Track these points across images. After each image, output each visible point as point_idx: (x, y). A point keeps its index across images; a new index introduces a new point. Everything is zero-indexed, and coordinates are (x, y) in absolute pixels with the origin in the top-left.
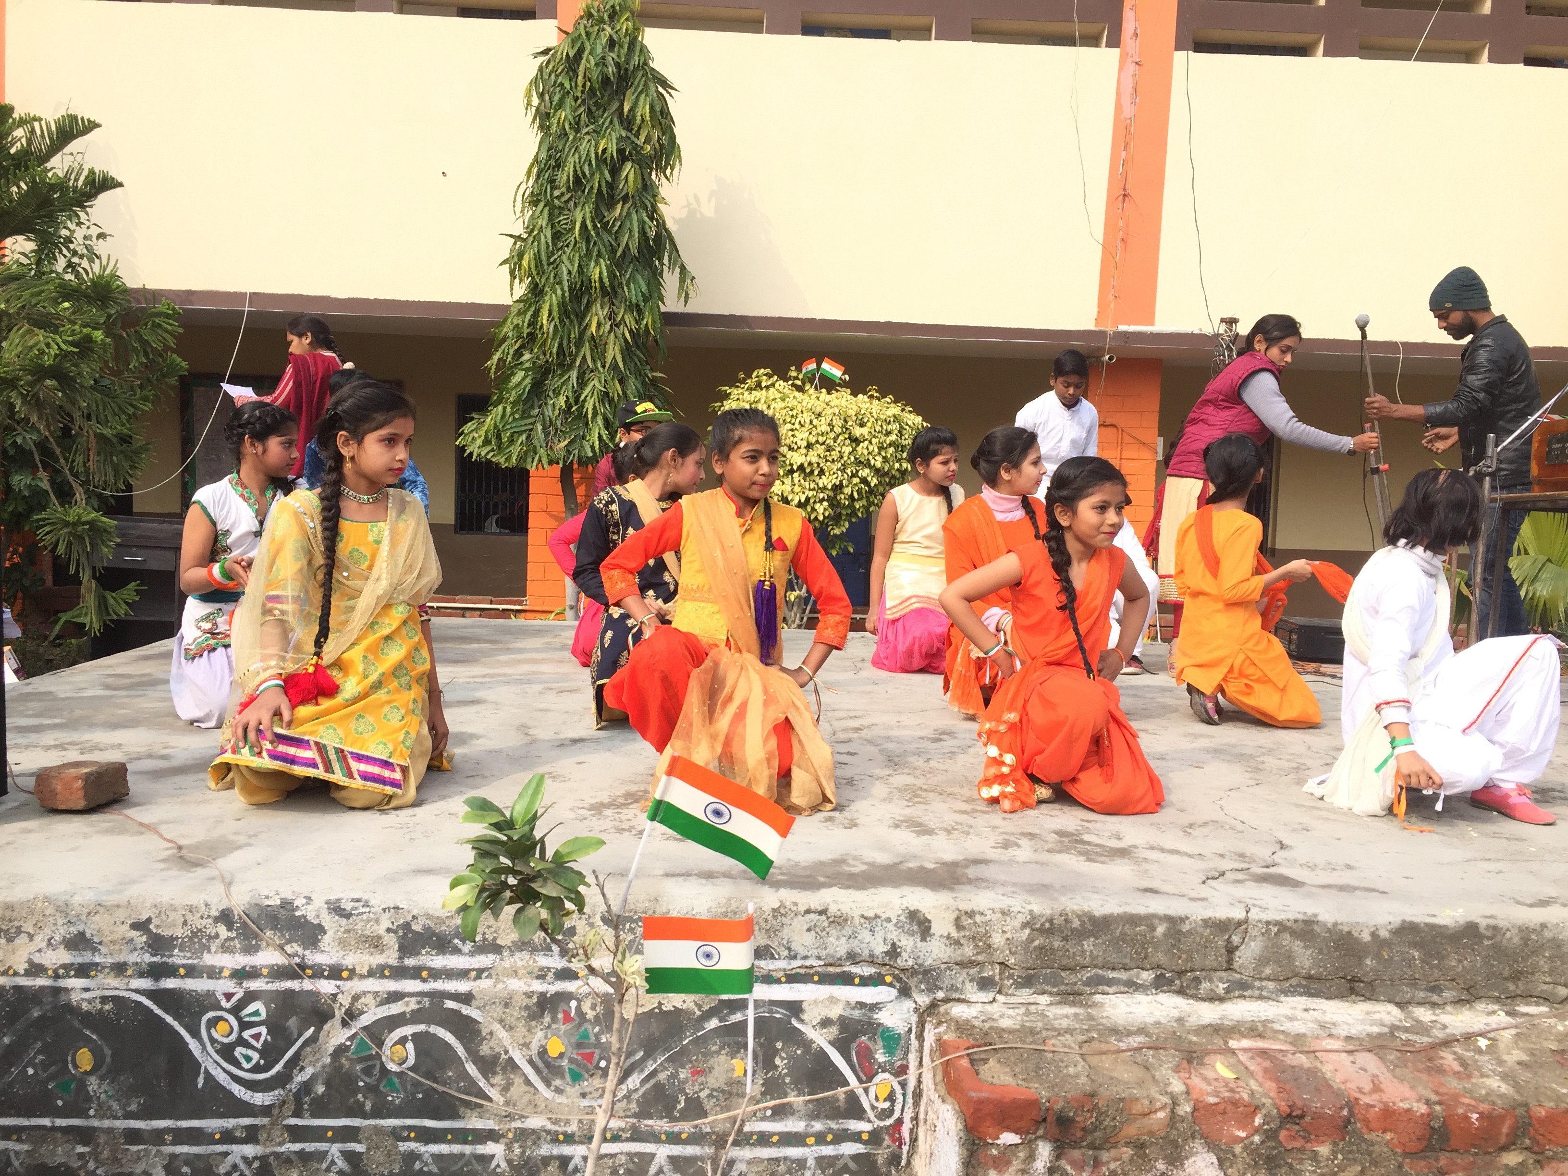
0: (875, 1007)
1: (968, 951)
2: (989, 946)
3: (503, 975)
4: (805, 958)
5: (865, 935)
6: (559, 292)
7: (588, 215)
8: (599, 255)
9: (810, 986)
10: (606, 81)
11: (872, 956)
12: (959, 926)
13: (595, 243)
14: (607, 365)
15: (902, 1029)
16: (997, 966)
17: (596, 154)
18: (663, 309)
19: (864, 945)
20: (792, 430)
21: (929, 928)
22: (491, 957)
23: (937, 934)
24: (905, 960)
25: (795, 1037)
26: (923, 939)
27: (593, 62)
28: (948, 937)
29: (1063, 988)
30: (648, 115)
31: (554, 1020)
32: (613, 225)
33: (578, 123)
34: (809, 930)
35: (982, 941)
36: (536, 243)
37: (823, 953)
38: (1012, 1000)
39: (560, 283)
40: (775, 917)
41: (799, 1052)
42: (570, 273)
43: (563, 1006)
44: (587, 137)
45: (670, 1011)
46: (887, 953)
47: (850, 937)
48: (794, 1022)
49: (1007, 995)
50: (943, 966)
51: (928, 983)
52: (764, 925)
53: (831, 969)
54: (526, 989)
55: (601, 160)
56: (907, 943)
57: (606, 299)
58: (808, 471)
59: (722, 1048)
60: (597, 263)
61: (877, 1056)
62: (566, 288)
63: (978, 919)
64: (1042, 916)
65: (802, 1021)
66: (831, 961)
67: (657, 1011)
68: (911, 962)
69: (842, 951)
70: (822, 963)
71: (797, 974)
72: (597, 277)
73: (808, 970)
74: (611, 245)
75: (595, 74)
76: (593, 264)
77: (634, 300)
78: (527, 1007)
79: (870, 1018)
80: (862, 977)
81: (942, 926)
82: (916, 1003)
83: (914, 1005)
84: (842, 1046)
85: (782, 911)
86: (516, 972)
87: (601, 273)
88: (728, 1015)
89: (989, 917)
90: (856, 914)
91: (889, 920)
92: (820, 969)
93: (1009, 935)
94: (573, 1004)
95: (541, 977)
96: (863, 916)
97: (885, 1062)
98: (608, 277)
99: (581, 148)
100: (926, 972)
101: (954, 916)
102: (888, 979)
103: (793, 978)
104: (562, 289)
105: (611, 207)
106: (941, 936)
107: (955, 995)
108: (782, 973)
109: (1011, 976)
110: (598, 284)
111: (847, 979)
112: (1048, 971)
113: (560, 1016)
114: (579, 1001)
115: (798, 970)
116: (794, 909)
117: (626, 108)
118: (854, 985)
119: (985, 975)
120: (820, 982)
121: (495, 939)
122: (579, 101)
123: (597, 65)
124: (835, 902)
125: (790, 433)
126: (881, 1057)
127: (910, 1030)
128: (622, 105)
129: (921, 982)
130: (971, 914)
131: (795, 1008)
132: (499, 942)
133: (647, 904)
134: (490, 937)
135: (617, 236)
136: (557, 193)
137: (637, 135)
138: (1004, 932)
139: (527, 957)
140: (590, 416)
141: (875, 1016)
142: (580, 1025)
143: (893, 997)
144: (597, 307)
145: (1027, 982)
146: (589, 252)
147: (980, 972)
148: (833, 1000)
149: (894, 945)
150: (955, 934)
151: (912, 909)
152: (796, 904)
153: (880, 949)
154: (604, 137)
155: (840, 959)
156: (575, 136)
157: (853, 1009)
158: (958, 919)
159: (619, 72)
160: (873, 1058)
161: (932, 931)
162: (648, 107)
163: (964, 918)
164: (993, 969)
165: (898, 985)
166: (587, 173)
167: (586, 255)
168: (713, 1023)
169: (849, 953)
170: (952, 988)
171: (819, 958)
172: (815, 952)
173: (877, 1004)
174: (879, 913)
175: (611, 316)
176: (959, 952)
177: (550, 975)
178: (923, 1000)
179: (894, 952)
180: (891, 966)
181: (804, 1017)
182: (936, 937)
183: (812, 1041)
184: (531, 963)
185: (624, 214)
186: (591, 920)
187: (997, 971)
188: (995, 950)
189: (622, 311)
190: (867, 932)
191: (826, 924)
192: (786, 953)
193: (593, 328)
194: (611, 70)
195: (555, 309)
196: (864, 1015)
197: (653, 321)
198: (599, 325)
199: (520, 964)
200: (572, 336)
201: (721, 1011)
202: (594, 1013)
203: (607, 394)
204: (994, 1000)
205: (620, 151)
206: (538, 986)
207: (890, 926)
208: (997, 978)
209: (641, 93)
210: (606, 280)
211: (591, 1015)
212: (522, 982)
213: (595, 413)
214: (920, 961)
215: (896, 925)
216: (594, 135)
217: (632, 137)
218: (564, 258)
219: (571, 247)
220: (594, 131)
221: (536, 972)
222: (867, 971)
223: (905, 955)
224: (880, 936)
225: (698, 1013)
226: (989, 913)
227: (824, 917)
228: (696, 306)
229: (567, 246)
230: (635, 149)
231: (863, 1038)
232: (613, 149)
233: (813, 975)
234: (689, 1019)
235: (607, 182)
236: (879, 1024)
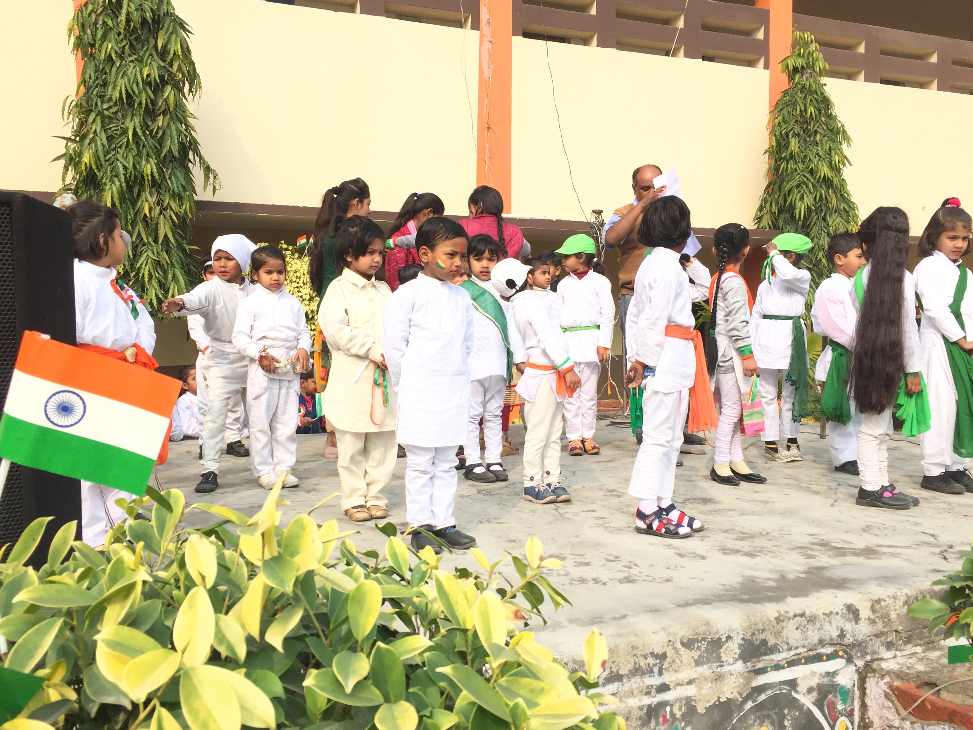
0: (833, 674)
1: (880, 626)
2: (890, 620)
3: (624, 696)
4: (797, 648)
5: (827, 626)
6: (118, 183)
7: (138, 125)
8: (148, 155)
9: (801, 667)
10: (144, 21)
11: (831, 639)
12: (874, 611)
13: (144, 146)
14: (161, 240)
15: (849, 686)
16: (894, 633)
17: (142, 78)
18: (196, 198)
19: (827, 633)
20: (297, 287)
21: (858, 615)
22: (616, 684)
23: (863, 618)
24: (848, 640)
25: (794, 704)
26: (857, 623)
27: (133, 7)
28: (869, 619)
29: (926, 640)
30: (180, 51)
31: (657, 723)
32: (157, 132)
33: (123, 52)
34: (797, 629)
35: (885, 618)
36: (93, 145)
37: (806, 643)
38: (904, 653)
39: (117, 176)
40: (778, 623)
41: (797, 714)
42: (125, 168)
43: (662, 712)
44: (132, 65)
45: (725, 702)
46: (838, 636)
47: (819, 629)
48: (793, 694)
49: (900, 650)
50: (868, 639)
51: (861, 651)
52: (772, 630)
53: (811, 653)
54: (639, 704)
55: (147, 83)
56: (849, 627)
57: (154, 189)
58: (310, 317)
59: (755, 721)
60: (148, 161)
61: (838, 707)
62: (123, 180)
63: (883, 603)
64: (912, 596)
65: (797, 692)
66: (810, 647)
67: (717, 703)
68: (851, 640)
69: (816, 640)
70: (806, 650)
71: (794, 660)
72: (149, 173)
73: (798, 657)
74: (156, 147)
75: (136, 16)
76: (144, 162)
77: (176, 191)
78: (640, 718)
79: (833, 682)
80: (827, 655)
81: (865, 613)
82: (856, 665)
83: (855, 668)
84: (819, 704)
85: (781, 618)
86: (632, 693)
87: (152, 169)
88: (757, 697)
89: (887, 602)
90: (820, 613)
91: (837, 613)
92: (805, 654)
93: (898, 612)
94: (668, 709)
95: (648, 693)
96: (824, 614)
97: (842, 710)
98: (158, 172)
99: (129, 72)
100: (860, 644)
101: (870, 604)
102: (841, 653)
103: (791, 663)
104: (119, 181)
105: (154, 120)
106: (865, 619)
107: (876, 657)
108: (785, 662)
109: (901, 638)
110: (150, 178)
111: (818, 658)
112: (918, 631)
113: (661, 720)
114: (672, 706)
115: (794, 658)
116: (787, 615)
117: (160, 45)
118: (824, 661)
119: (889, 640)
120: (805, 663)
121: (618, 671)
122: (121, 37)
123: (136, 10)
124: (808, 607)
125: (297, 290)
126: (840, 707)
127: (854, 685)
128: (156, 42)
129: (857, 652)
130: (878, 601)
131: (793, 684)
132: (620, 673)
133: (704, 627)
134: (614, 670)
135: (161, 142)
136: (105, 106)
137: (171, 65)
138: (896, 610)
139: (639, 680)
140: (146, 279)
141: (835, 680)
142: (673, 723)
143: (843, 665)
144: (146, 194)
145: (908, 640)
146: (139, 153)
147: (886, 639)
148: (813, 674)
149: (842, 630)
150: (872, 617)
151: (848, 604)
152: (787, 612)
153: (835, 633)
154: (146, 66)
155: (815, 645)
156: (121, 63)
157: (824, 677)
158: (872, 606)
159: (154, 16)
160: (836, 708)
161: (860, 616)
162: (179, 45)
163: (875, 605)
164: (892, 636)
165: (846, 656)
166: (136, 92)
167: (137, 155)
168: (749, 705)
169: (819, 640)
170: (874, 652)
171: (804, 647)
172: (801, 643)
173: (836, 671)
174: (832, 610)
175: (159, 202)
176: (875, 627)
177: (654, 690)
178: (860, 663)
179: (842, 635)
180: (840, 644)
181: (798, 689)
182: (863, 620)
183: (804, 705)
184: (641, 684)
185: (165, 124)
186: (675, 646)
187: (894, 636)
188: (893, 622)
189: (168, 198)
190: (827, 624)
191: (806, 623)
192: (786, 647)
193: (147, 211)
194: (148, 15)
195: (116, 196)
196: (830, 680)
197: (191, 208)
198: (150, 210)
199: (634, 686)
200: (129, 217)
201: (753, 695)
202: (681, 713)
203: (159, 262)
204: (895, 657)
205: (161, 77)
206: (647, 701)
207: (838, 617)
208: (894, 641)
209: (172, 33)
210: (156, 175)
211: (678, 714)
212: (636, 700)
213: (150, 276)
214: (856, 638)
215: (841, 616)
216: (137, 62)
217: (168, 67)
218: (119, 156)
219: (124, 148)
220: (136, 59)
221: (645, 690)
222: (829, 650)
223: (848, 635)
224: (834, 625)
225: (740, 699)
226: (887, 599)
227: (804, 618)
228: (221, 197)
229: (120, 147)
230: (171, 76)
231: (830, 696)
232: (155, 74)
233: (802, 659)
234: (736, 706)
235: (151, 99)
236: (838, 685)
